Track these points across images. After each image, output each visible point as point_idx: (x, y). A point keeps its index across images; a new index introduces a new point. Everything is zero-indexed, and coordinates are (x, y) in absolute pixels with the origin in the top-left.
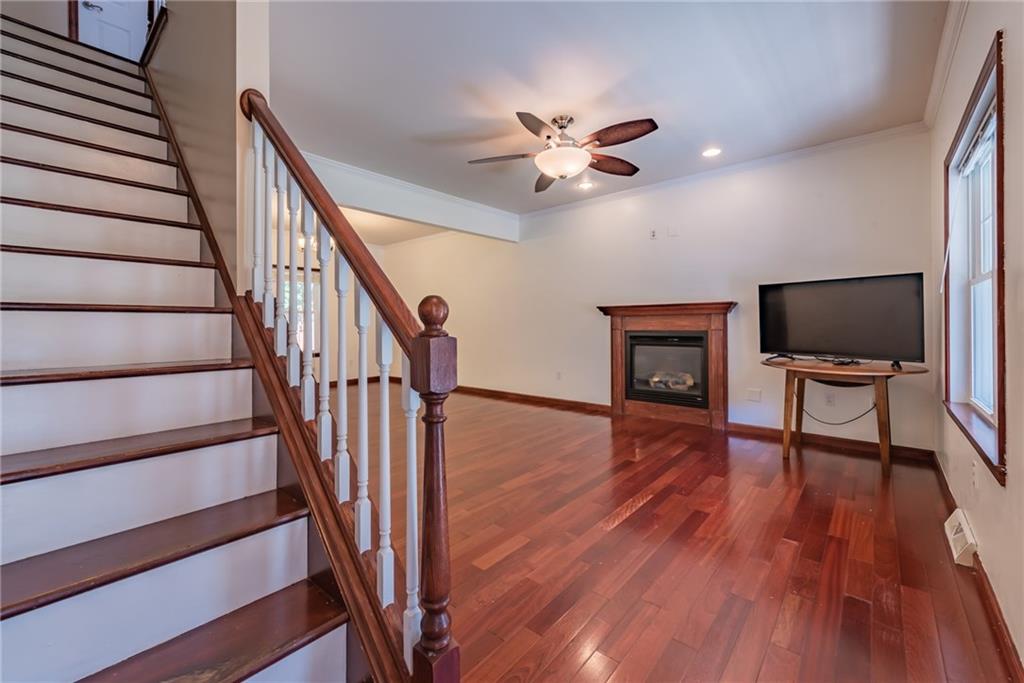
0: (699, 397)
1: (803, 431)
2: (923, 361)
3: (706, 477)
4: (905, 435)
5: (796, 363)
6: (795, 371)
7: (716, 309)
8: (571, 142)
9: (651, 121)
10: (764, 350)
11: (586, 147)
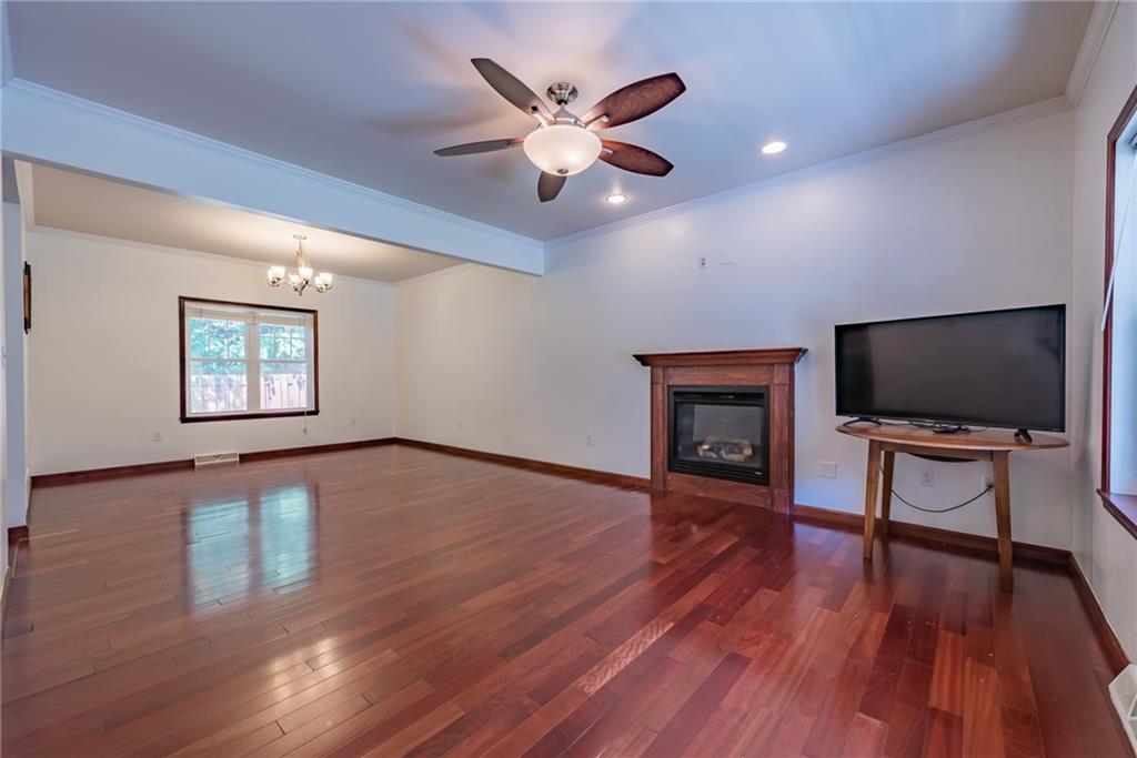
0: (758, 471)
1: (891, 518)
2: (1063, 431)
3: (756, 591)
4: (1033, 528)
5: (883, 429)
6: (881, 442)
7: (781, 357)
8: (572, 121)
9: (673, 76)
10: (840, 411)
11: (590, 127)
